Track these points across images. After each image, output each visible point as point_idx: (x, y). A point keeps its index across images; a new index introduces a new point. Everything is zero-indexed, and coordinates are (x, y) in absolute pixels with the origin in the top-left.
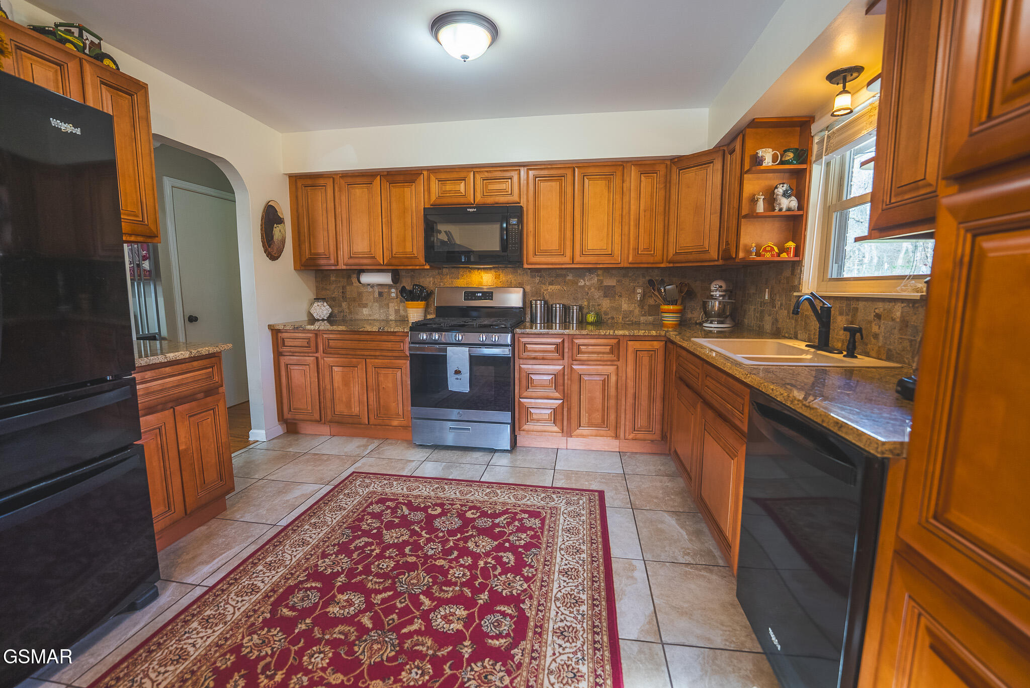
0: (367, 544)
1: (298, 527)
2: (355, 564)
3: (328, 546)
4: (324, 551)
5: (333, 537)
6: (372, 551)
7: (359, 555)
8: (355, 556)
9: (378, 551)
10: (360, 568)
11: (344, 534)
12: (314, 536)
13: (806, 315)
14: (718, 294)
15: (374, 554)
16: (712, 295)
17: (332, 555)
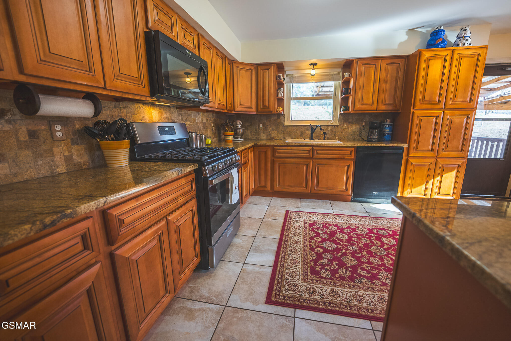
0: (363, 269)
1: (367, 310)
2: (381, 270)
3: (376, 285)
4: (381, 285)
5: (367, 286)
6: (367, 267)
7: (374, 271)
8: (376, 272)
9: (367, 265)
10: (382, 268)
11: (361, 282)
12: (371, 296)
13: (289, 132)
14: (240, 126)
15: (369, 265)
16: (238, 127)
17: (382, 282)
